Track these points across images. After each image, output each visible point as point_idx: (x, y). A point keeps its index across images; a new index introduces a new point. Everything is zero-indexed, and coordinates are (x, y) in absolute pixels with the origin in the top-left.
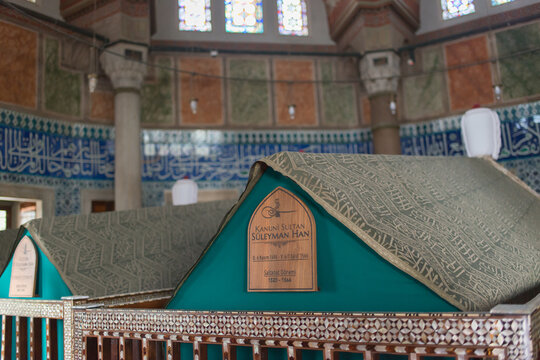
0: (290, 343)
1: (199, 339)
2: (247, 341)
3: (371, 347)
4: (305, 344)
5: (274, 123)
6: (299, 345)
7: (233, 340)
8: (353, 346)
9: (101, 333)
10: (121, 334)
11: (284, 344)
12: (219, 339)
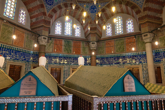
0: (143, 100)
1: (127, 101)
2: (136, 101)
3: (153, 100)
4: (145, 100)
5: (12, 44)
6: (144, 100)
7: (134, 101)
8: (151, 100)
9: (103, 103)
10: (109, 102)
11: (142, 100)
12: (131, 101)
